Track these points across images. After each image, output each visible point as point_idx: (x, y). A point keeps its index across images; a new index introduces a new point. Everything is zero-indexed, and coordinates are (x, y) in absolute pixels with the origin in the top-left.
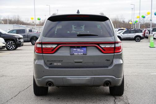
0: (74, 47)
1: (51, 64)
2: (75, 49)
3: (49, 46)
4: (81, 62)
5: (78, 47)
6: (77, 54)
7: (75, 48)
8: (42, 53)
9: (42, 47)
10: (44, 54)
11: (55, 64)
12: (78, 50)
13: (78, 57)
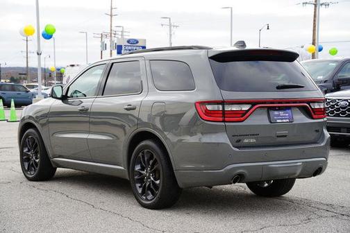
0: (274, 109)
1: (239, 141)
2: (276, 113)
3: (235, 108)
4: (286, 136)
5: (280, 109)
6: (280, 121)
7: (276, 110)
8: (224, 121)
9: (223, 110)
10: (227, 124)
11: (246, 141)
12: (281, 113)
13: (283, 126)
